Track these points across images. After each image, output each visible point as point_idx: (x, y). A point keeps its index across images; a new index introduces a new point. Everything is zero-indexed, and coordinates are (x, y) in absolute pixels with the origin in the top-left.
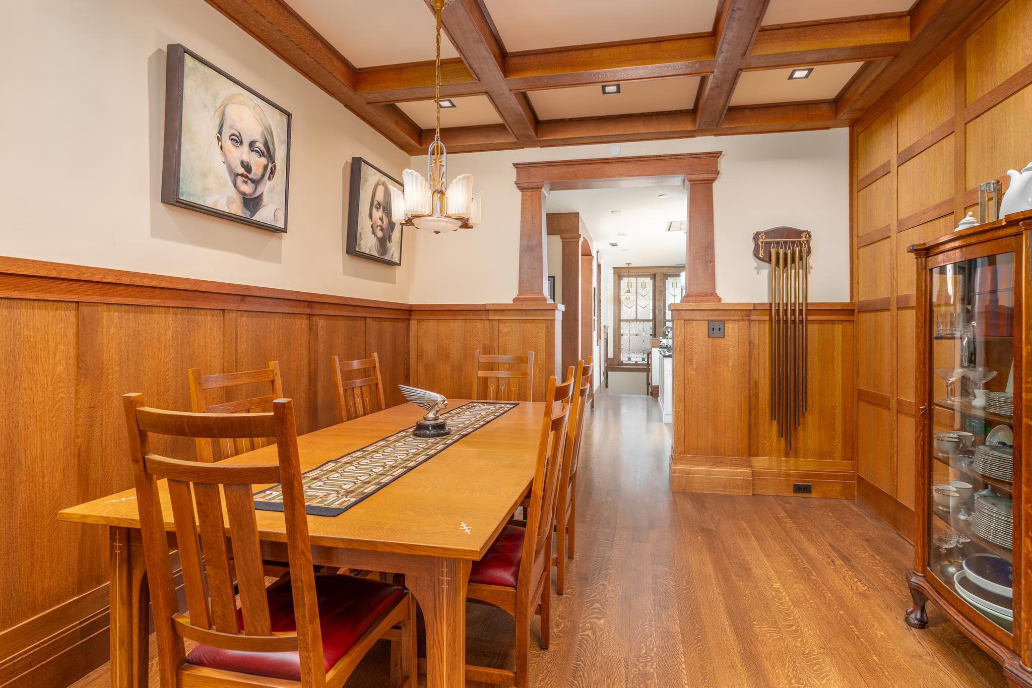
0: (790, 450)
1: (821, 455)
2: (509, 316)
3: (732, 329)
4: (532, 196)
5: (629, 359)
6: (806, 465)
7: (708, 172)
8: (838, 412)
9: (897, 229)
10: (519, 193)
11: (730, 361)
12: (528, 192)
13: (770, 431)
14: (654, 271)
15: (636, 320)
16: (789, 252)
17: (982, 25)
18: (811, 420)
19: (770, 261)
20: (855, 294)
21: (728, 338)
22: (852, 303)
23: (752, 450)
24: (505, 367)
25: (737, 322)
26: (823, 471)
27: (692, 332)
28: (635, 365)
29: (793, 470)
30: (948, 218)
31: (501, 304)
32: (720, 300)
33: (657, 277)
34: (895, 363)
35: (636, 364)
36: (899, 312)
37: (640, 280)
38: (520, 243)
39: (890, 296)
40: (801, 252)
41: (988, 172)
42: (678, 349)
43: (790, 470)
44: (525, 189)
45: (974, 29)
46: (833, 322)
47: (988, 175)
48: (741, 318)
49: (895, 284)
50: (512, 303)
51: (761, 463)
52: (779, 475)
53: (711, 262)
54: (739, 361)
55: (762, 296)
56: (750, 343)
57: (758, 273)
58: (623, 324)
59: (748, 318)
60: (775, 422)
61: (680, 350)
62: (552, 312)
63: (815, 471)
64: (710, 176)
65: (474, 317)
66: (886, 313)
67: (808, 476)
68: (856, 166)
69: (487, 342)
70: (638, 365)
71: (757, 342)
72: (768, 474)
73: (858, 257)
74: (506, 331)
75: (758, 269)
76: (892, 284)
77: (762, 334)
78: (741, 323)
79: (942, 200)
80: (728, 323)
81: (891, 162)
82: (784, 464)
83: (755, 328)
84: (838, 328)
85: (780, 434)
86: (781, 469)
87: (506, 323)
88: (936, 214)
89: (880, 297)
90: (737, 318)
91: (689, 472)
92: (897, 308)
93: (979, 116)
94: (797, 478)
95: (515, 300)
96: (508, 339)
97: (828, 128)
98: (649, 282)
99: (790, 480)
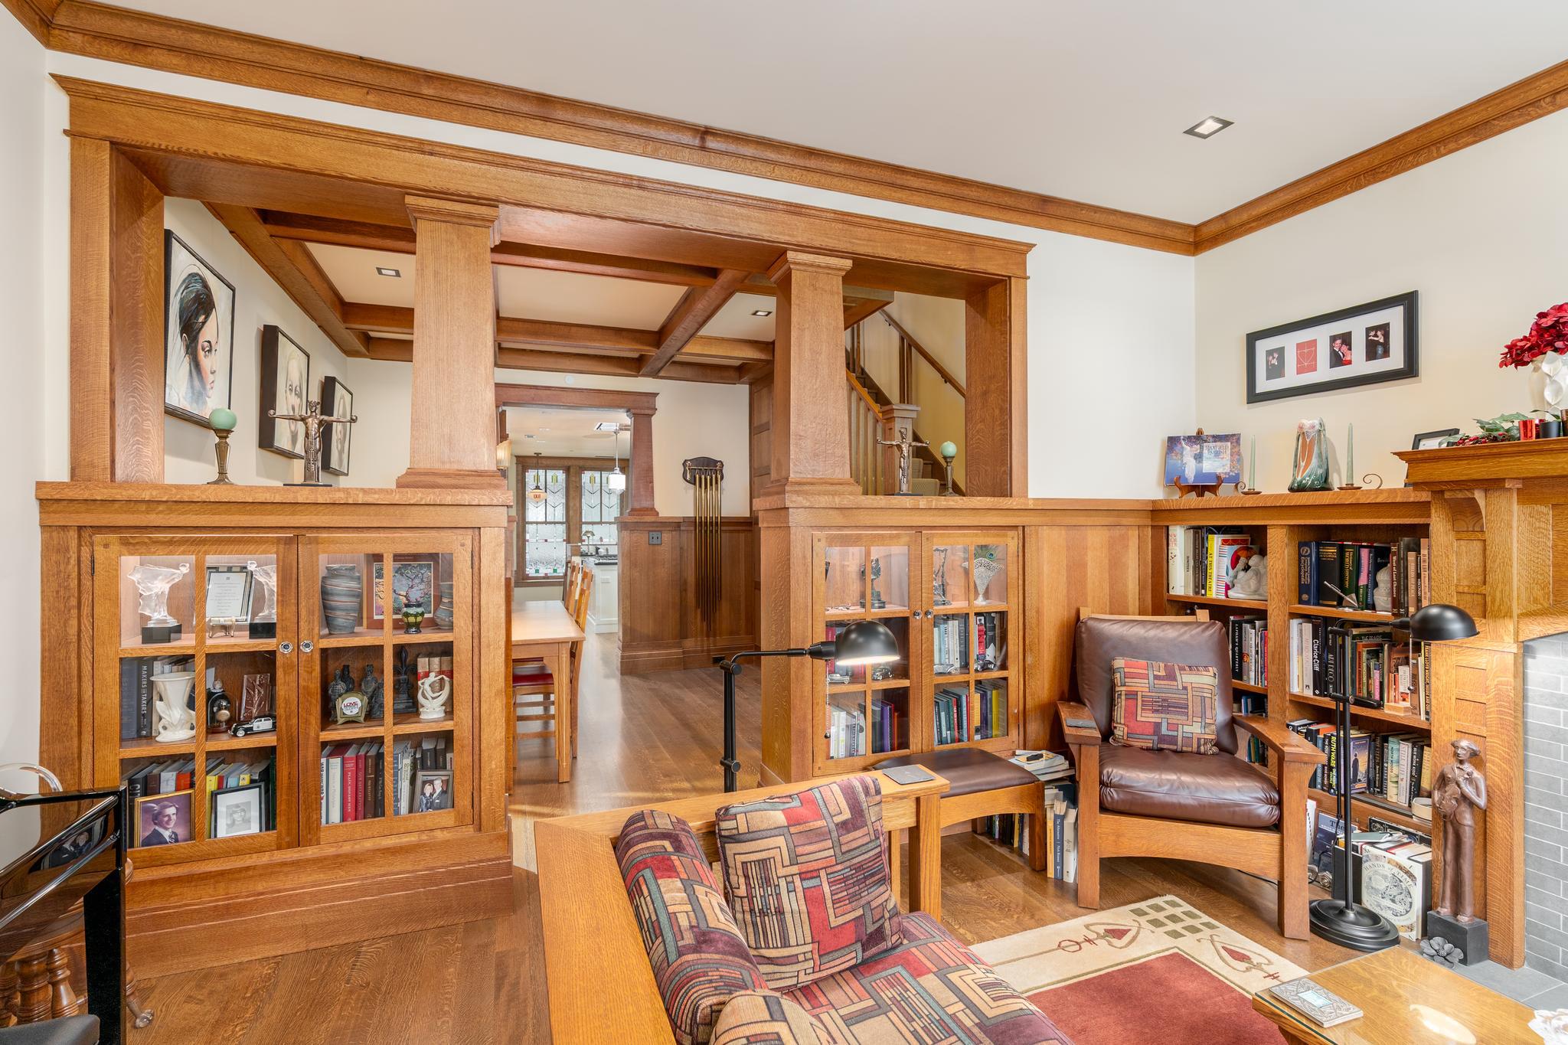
0: (710, 632)
1: (731, 633)
3: (666, 538)
5: (537, 571)
6: (722, 641)
7: (649, 408)
8: (742, 599)
11: (666, 563)
13: (696, 620)
14: (570, 463)
15: (546, 523)
16: (708, 477)
18: (725, 607)
19: (695, 484)
20: (753, 509)
21: (663, 545)
22: (750, 518)
23: (683, 634)
25: (670, 532)
26: (732, 645)
27: (636, 541)
28: (544, 578)
29: (712, 646)
32: (657, 514)
33: (572, 470)
35: (546, 577)
37: (550, 473)
40: (716, 478)
43: (710, 646)
46: (738, 531)
48: (673, 529)
51: (690, 644)
52: (702, 651)
53: (651, 483)
54: (673, 563)
55: (689, 512)
56: (681, 548)
57: (686, 493)
58: (529, 528)
59: (679, 529)
60: (699, 611)
61: (626, 556)
63: (727, 645)
64: (650, 412)
67: (722, 650)
68: (753, 415)
70: (548, 578)
71: (685, 548)
72: (695, 652)
73: (754, 483)
75: (686, 489)
77: (688, 540)
78: (674, 533)
80: (664, 533)
82: (705, 643)
83: (684, 536)
84: (742, 536)
85: (703, 619)
86: (704, 647)
90: (670, 529)
91: (635, 657)
94: (715, 652)
97: (733, 384)
98: (561, 475)
99: (709, 654)
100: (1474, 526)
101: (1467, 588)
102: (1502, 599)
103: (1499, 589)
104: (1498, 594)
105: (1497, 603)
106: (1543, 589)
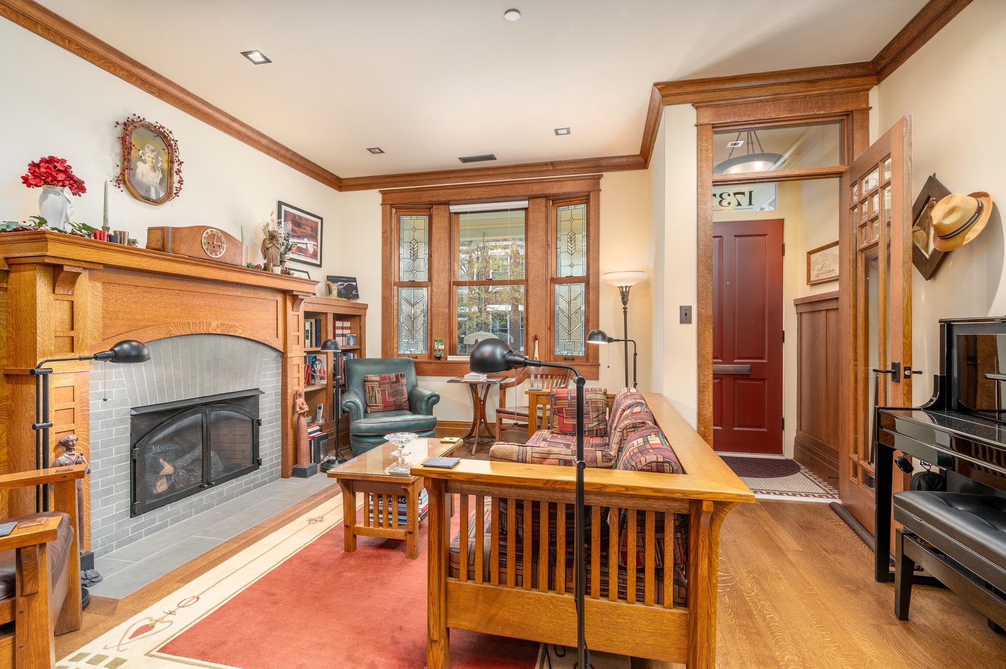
100: (68, 292)
101: (62, 333)
102: (83, 339)
103: (81, 332)
104: (81, 336)
105: (80, 342)
106: (99, 331)
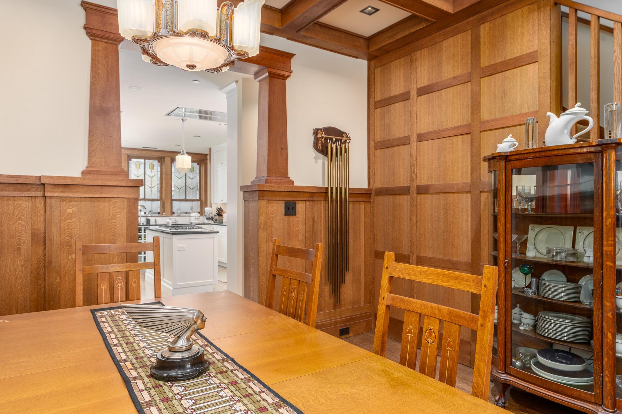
0: (337, 304)
1: (353, 303)
2: (76, 192)
3: (300, 207)
4: (106, 48)
6: (346, 312)
7: (283, 69)
8: (362, 269)
9: (417, 139)
10: (88, 43)
11: (300, 236)
12: (101, 43)
16: (339, 147)
17: (495, 19)
20: (371, 183)
21: (298, 216)
22: (369, 189)
24: (70, 257)
25: (304, 202)
26: (355, 315)
27: (273, 211)
29: (339, 319)
30: (465, 136)
31: (65, 177)
32: (293, 182)
34: (415, 231)
36: (418, 196)
38: (90, 103)
39: (409, 185)
40: (345, 148)
41: (499, 111)
42: (262, 227)
43: (337, 319)
44: (98, 37)
45: (489, 20)
46: (360, 202)
47: (499, 113)
48: (307, 199)
49: (414, 177)
50: (81, 176)
52: (330, 324)
53: (285, 150)
54: (306, 235)
56: (313, 220)
57: (316, 162)
59: (312, 199)
61: (263, 228)
62: (137, 188)
63: (351, 316)
64: (284, 73)
65: (16, 194)
66: (405, 197)
67: (347, 321)
68: (373, 90)
69: (40, 226)
71: (316, 219)
73: (375, 156)
74: (71, 212)
75: (316, 158)
76: (411, 177)
77: (319, 212)
78: (307, 203)
79: (459, 124)
80: (299, 203)
81: (411, 92)
82: (333, 315)
83: (315, 207)
84: (362, 207)
85: (332, 291)
86: (331, 320)
87: (71, 201)
88: (455, 133)
89: (399, 186)
90: (305, 199)
92: (417, 194)
93: (491, 75)
94: (341, 324)
95: (83, 173)
96: (73, 222)
97: (357, 58)
99: (337, 327)
